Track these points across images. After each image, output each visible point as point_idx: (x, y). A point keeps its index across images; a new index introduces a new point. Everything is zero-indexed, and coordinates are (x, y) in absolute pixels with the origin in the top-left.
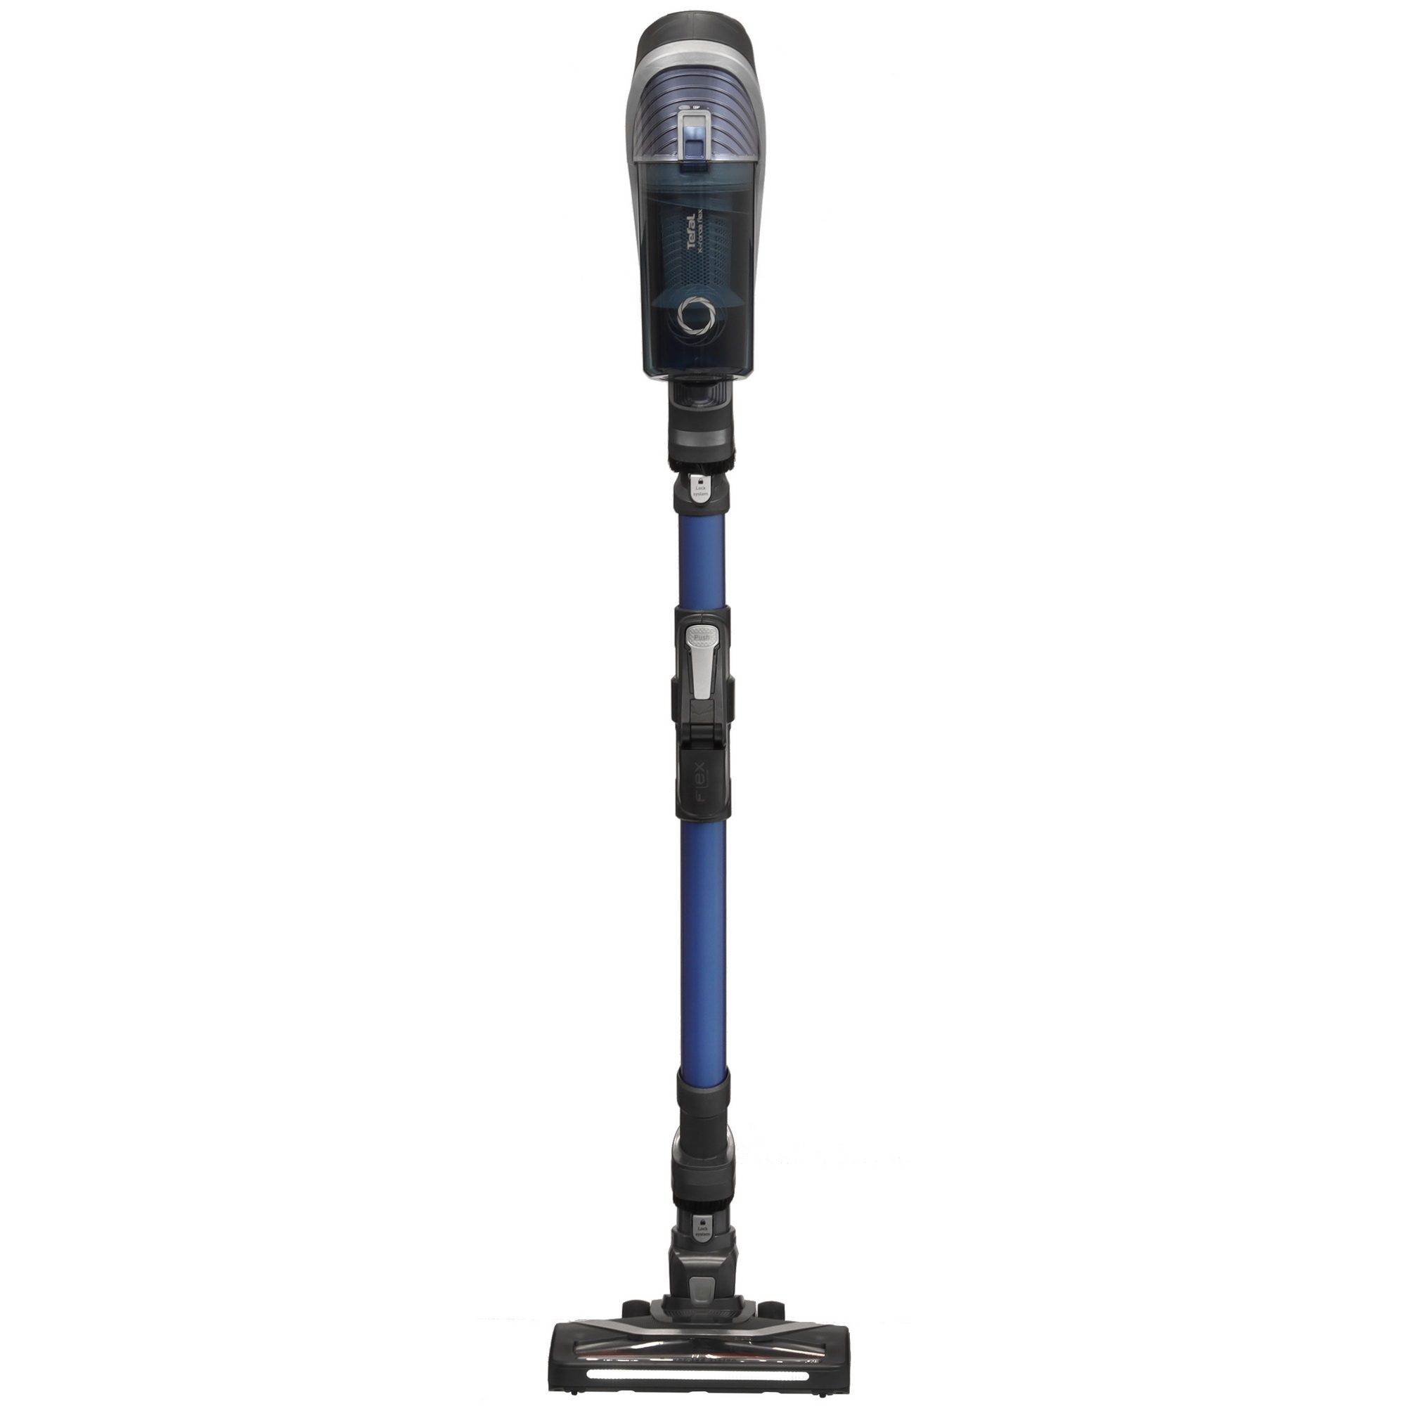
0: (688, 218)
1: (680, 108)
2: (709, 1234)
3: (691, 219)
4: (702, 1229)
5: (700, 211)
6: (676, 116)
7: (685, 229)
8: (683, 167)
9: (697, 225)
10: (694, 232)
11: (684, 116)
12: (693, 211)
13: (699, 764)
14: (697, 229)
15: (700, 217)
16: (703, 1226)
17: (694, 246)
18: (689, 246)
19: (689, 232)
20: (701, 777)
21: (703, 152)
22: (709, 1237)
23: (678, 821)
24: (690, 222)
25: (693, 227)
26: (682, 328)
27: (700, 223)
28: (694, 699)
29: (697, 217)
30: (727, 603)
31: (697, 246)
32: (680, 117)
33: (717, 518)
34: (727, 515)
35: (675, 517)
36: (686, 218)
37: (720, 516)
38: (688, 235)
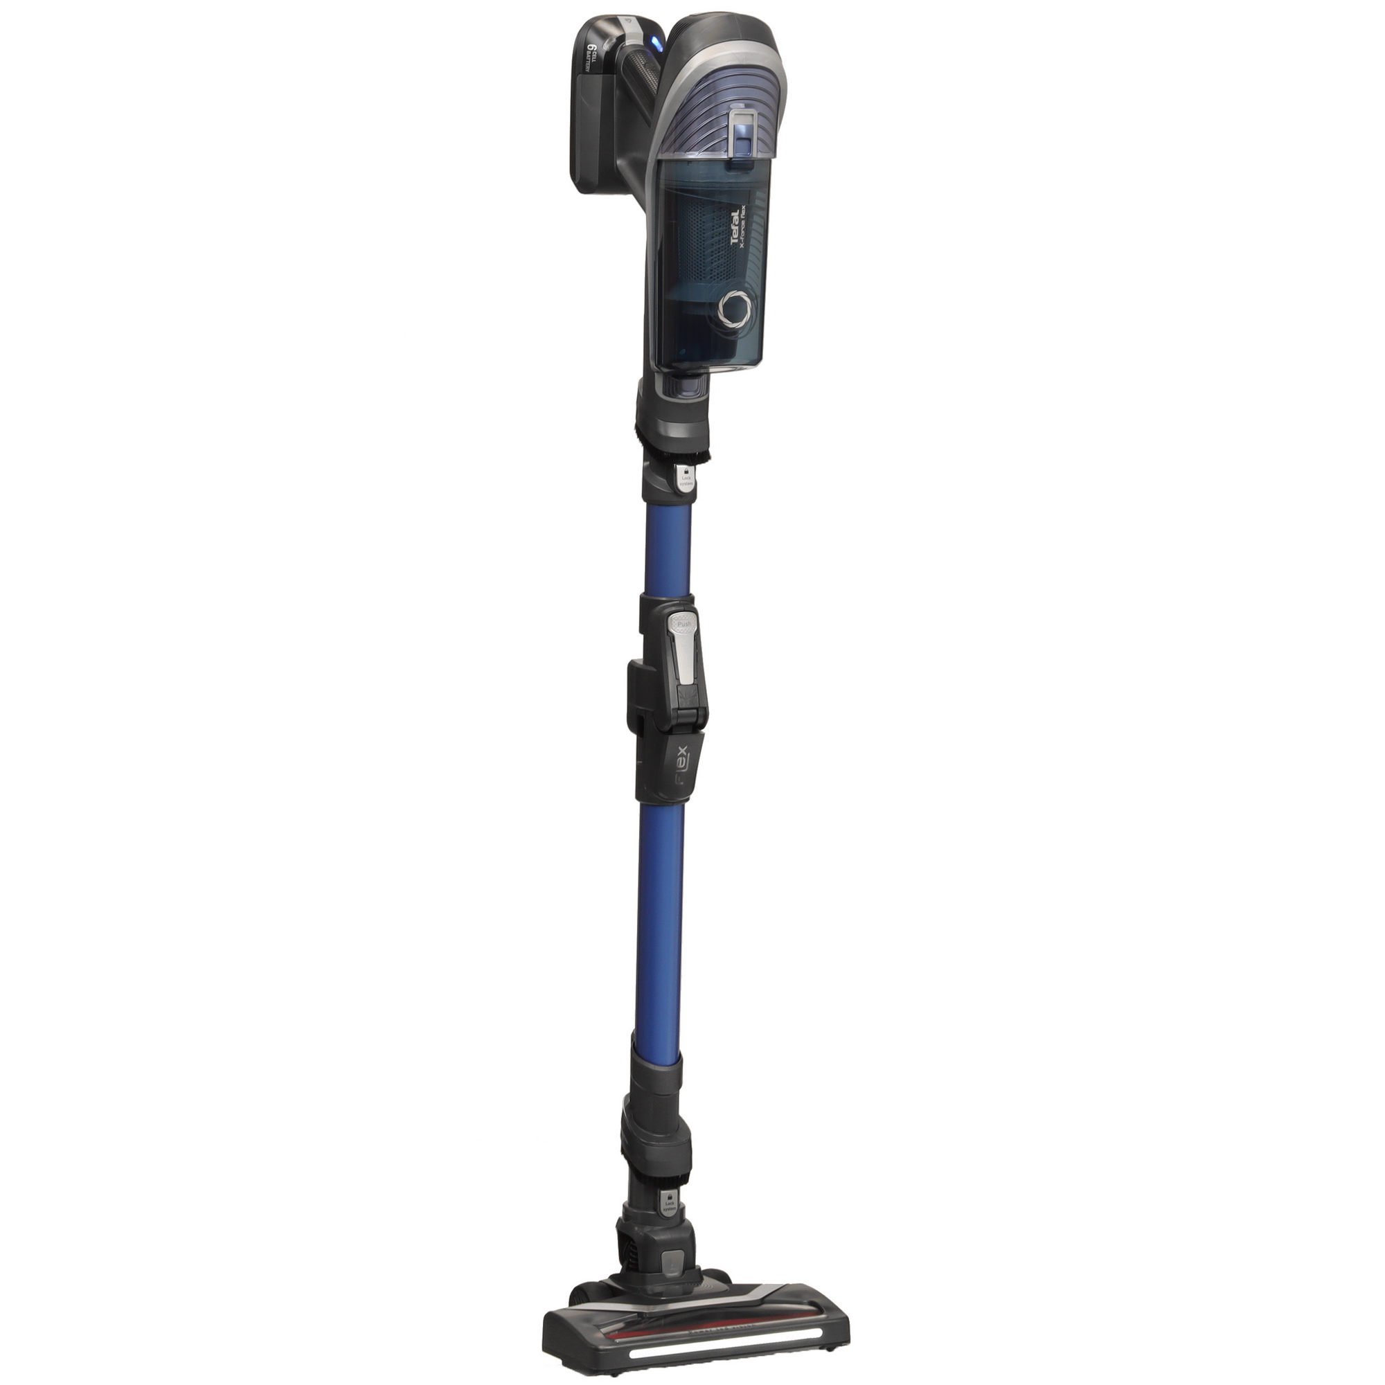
0: (733, 214)
1: (731, 106)
2: (674, 1208)
3: (735, 215)
4: (669, 1204)
5: (744, 207)
6: (728, 114)
7: (730, 225)
8: (729, 164)
9: (740, 220)
10: (737, 228)
11: (736, 114)
12: (736, 207)
13: (683, 748)
14: (739, 225)
15: (743, 213)
16: (670, 1201)
17: (736, 241)
18: (732, 241)
19: (733, 227)
20: (683, 761)
21: (750, 150)
22: (675, 1211)
23: (637, 804)
24: (734, 218)
25: (737, 223)
26: (722, 322)
27: (743, 219)
28: (680, 685)
29: (740, 213)
30: (692, 591)
31: (740, 241)
32: (732, 115)
33: (684, 508)
34: (694, 505)
35: (643, 506)
36: (730, 214)
37: (687, 507)
38: (732, 230)
